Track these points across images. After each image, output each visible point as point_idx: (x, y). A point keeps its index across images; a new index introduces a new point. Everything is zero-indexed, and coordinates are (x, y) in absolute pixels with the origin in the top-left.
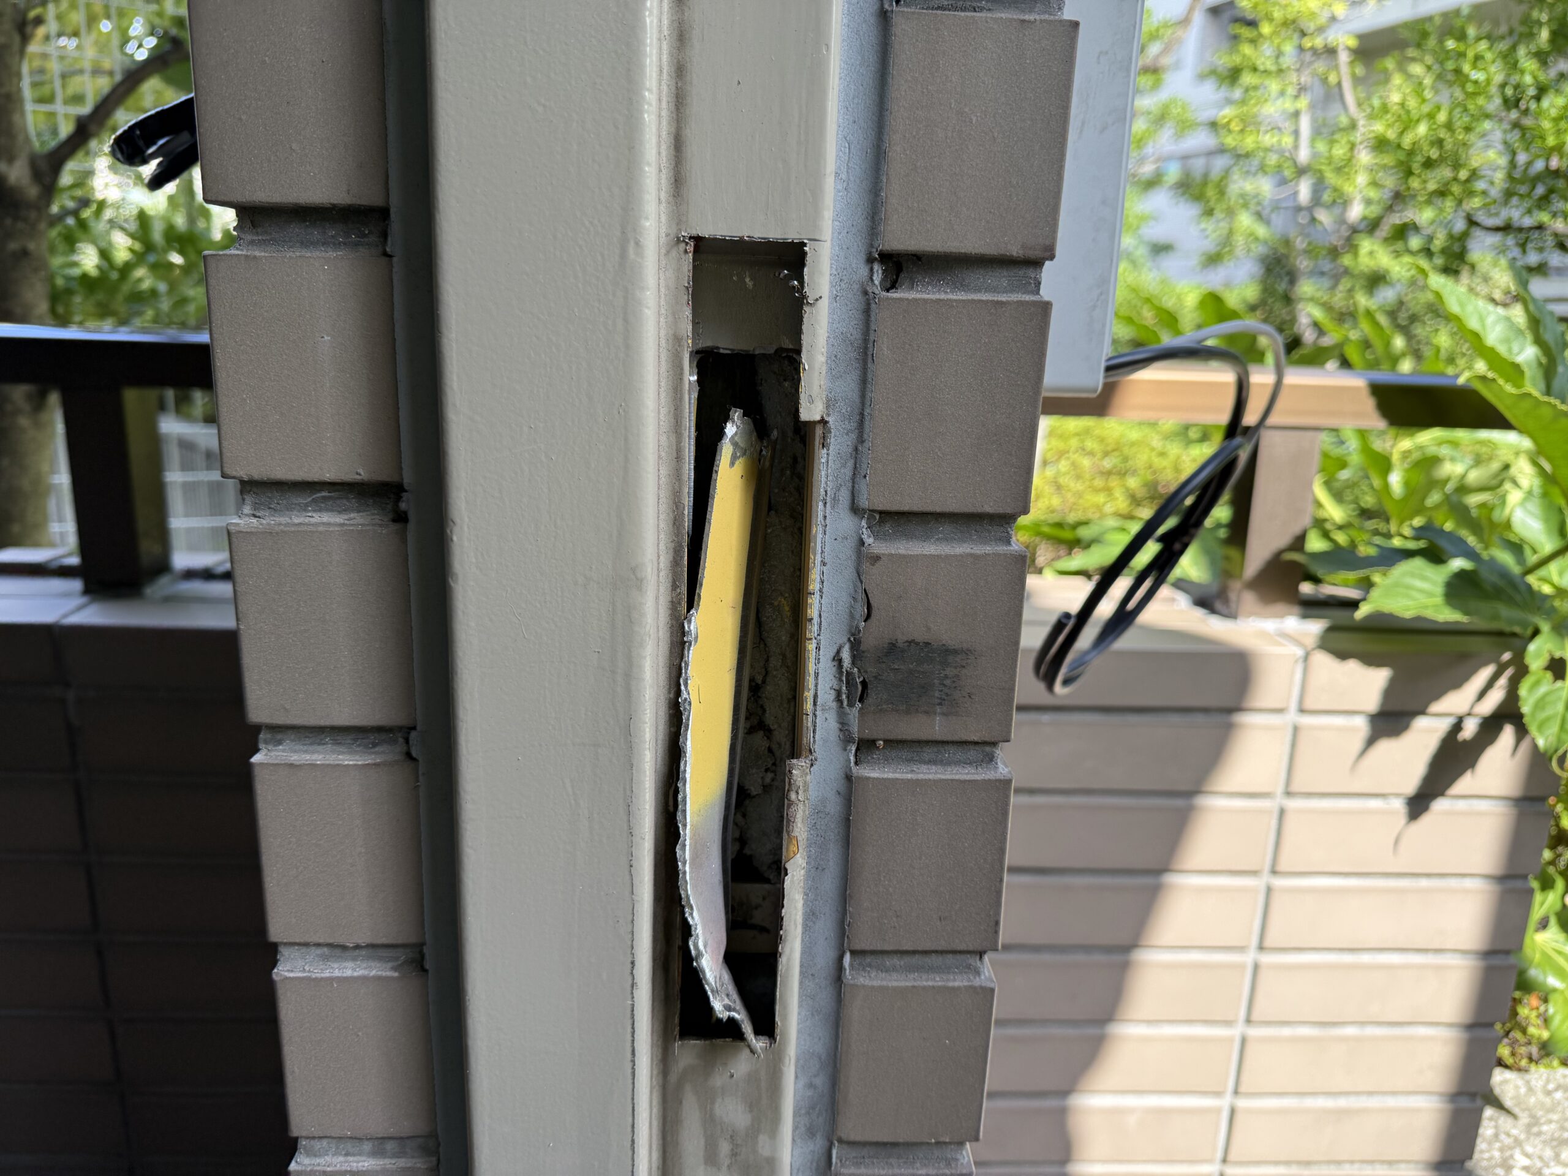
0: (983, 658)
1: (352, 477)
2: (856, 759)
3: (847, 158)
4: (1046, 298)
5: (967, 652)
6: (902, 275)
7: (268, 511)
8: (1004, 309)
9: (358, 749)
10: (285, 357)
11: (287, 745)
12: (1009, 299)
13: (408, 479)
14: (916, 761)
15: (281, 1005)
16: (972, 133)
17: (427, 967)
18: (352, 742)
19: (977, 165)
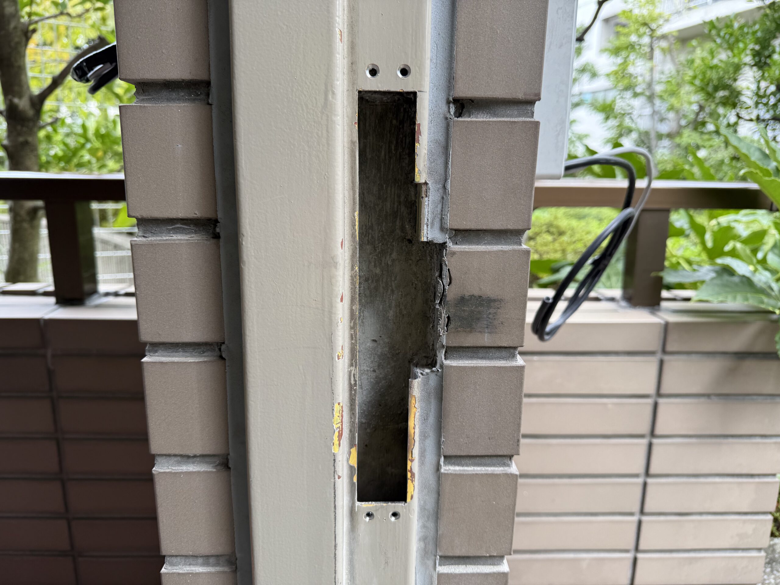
0: (508, 303)
1: (192, 216)
2: (445, 357)
3: (436, 52)
4: (537, 120)
5: (500, 301)
6: (464, 110)
7: (151, 234)
8: (516, 125)
9: (195, 354)
10: (159, 156)
11: (160, 352)
12: (518, 120)
13: (220, 216)
14: (476, 357)
15: (157, 487)
16: (498, 38)
17: (230, 466)
18: (193, 351)
19: (500, 54)
